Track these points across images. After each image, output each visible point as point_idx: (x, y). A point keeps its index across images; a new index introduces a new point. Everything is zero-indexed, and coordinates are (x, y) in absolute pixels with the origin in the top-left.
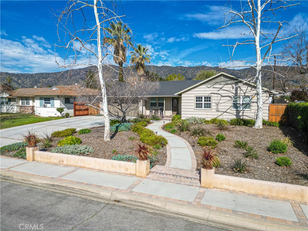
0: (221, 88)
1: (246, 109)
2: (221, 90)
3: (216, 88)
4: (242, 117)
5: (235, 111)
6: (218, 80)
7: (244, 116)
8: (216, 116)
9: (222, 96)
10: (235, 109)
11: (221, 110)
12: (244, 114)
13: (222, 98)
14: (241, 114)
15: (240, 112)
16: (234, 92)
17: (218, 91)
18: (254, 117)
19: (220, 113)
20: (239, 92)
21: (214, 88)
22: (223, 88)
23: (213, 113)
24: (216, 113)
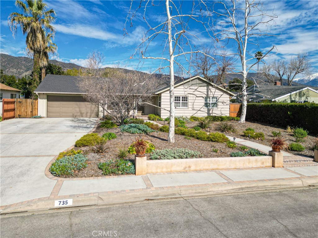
0: (196, 90)
1: (214, 108)
2: (196, 91)
3: (192, 89)
4: (211, 115)
5: (207, 110)
6: (193, 82)
7: (213, 114)
8: (192, 114)
9: (197, 97)
10: (206, 108)
11: (196, 109)
12: (213, 112)
13: (197, 98)
14: (211, 112)
15: (210, 110)
16: (206, 93)
17: (194, 91)
18: (220, 114)
19: (195, 112)
20: (209, 93)
21: (190, 89)
22: (197, 90)
23: (190, 112)
24: (192, 112)
